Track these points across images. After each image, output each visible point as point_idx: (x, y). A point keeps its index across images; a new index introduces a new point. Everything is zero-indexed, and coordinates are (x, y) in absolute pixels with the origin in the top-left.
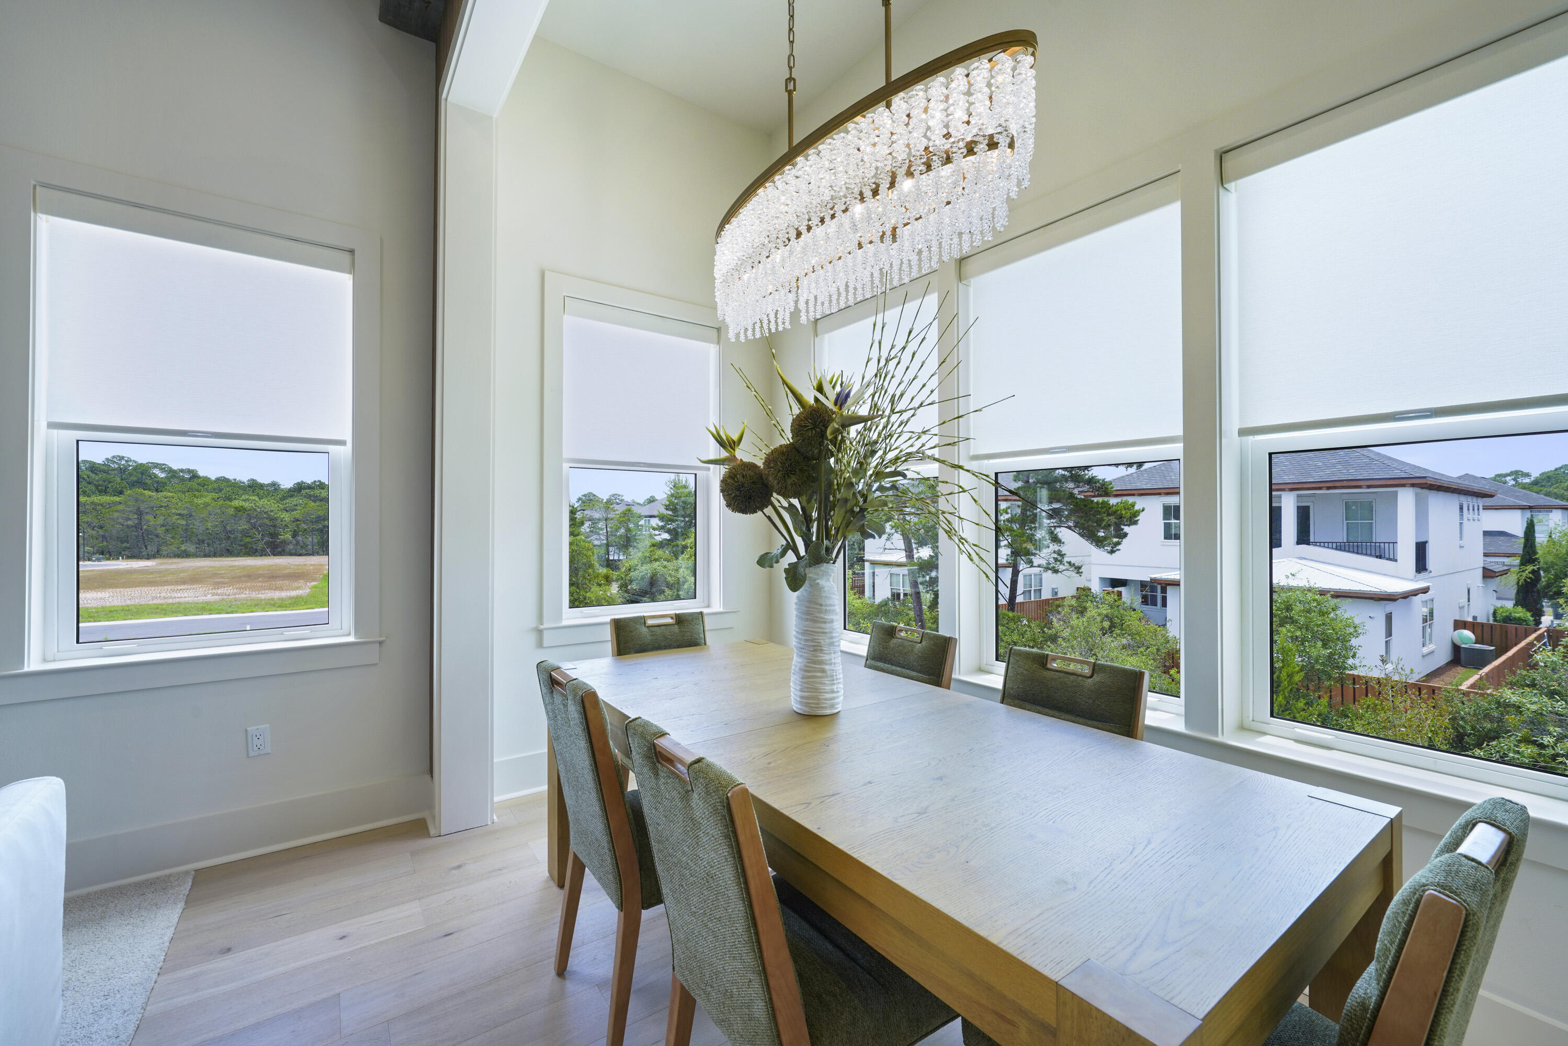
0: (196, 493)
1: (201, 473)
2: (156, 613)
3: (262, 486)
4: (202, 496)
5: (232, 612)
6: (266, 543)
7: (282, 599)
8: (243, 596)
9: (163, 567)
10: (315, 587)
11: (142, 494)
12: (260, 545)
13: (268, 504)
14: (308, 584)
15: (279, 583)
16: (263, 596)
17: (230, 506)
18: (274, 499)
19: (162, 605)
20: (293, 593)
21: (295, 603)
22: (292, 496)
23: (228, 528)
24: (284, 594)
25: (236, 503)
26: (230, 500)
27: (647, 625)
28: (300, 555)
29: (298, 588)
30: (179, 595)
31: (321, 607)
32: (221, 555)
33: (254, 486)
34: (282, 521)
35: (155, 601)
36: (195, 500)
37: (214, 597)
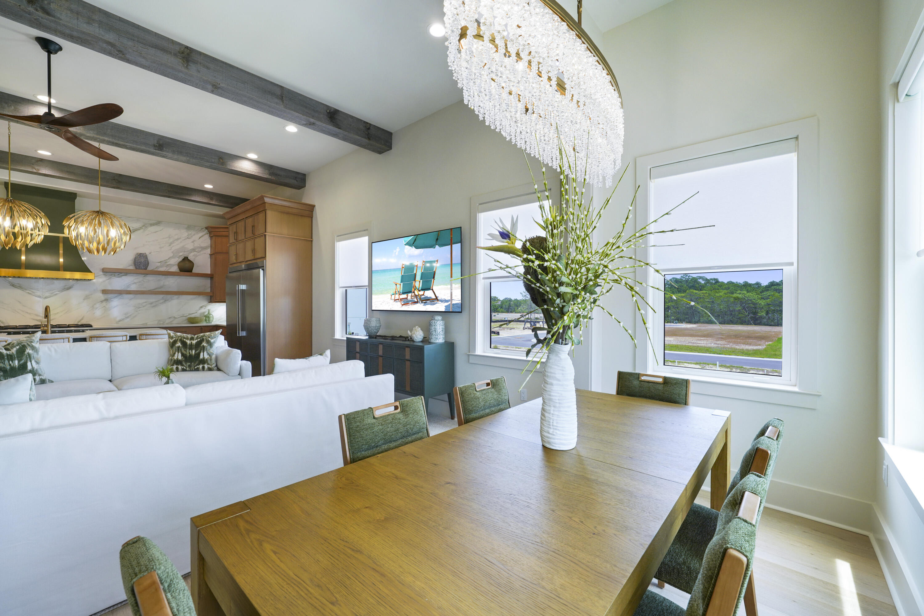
0: (717, 291)
1: (720, 280)
2: (688, 350)
3: (750, 285)
4: (719, 292)
5: (720, 354)
6: (751, 318)
7: (748, 350)
8: (728, 346)
9: (699, 328)
10: (769, 345)
11: (692, 292)
12: (747, 319)
13: (752, 296)
14: (766, 343)
15: (750, 341)
16: (738, 347)
17: (732, 297)
18: (756, 293)
19: (691, 346)
20: (755, 348)
21: (755, 353)
22: (767, 290)
23: (731, 309)
24: (750, 348)
25: (735, 295)
26: (733, 293)
27: (640, 380)
28: (770, 325)
29: (759, 345)
30: (700, 342)
31: (768, 358)
32: (728, 323)
33: (746, 286)
34: (760, 305)
35: (690, 344)
36: (716, 294)
37: (715, 345)
